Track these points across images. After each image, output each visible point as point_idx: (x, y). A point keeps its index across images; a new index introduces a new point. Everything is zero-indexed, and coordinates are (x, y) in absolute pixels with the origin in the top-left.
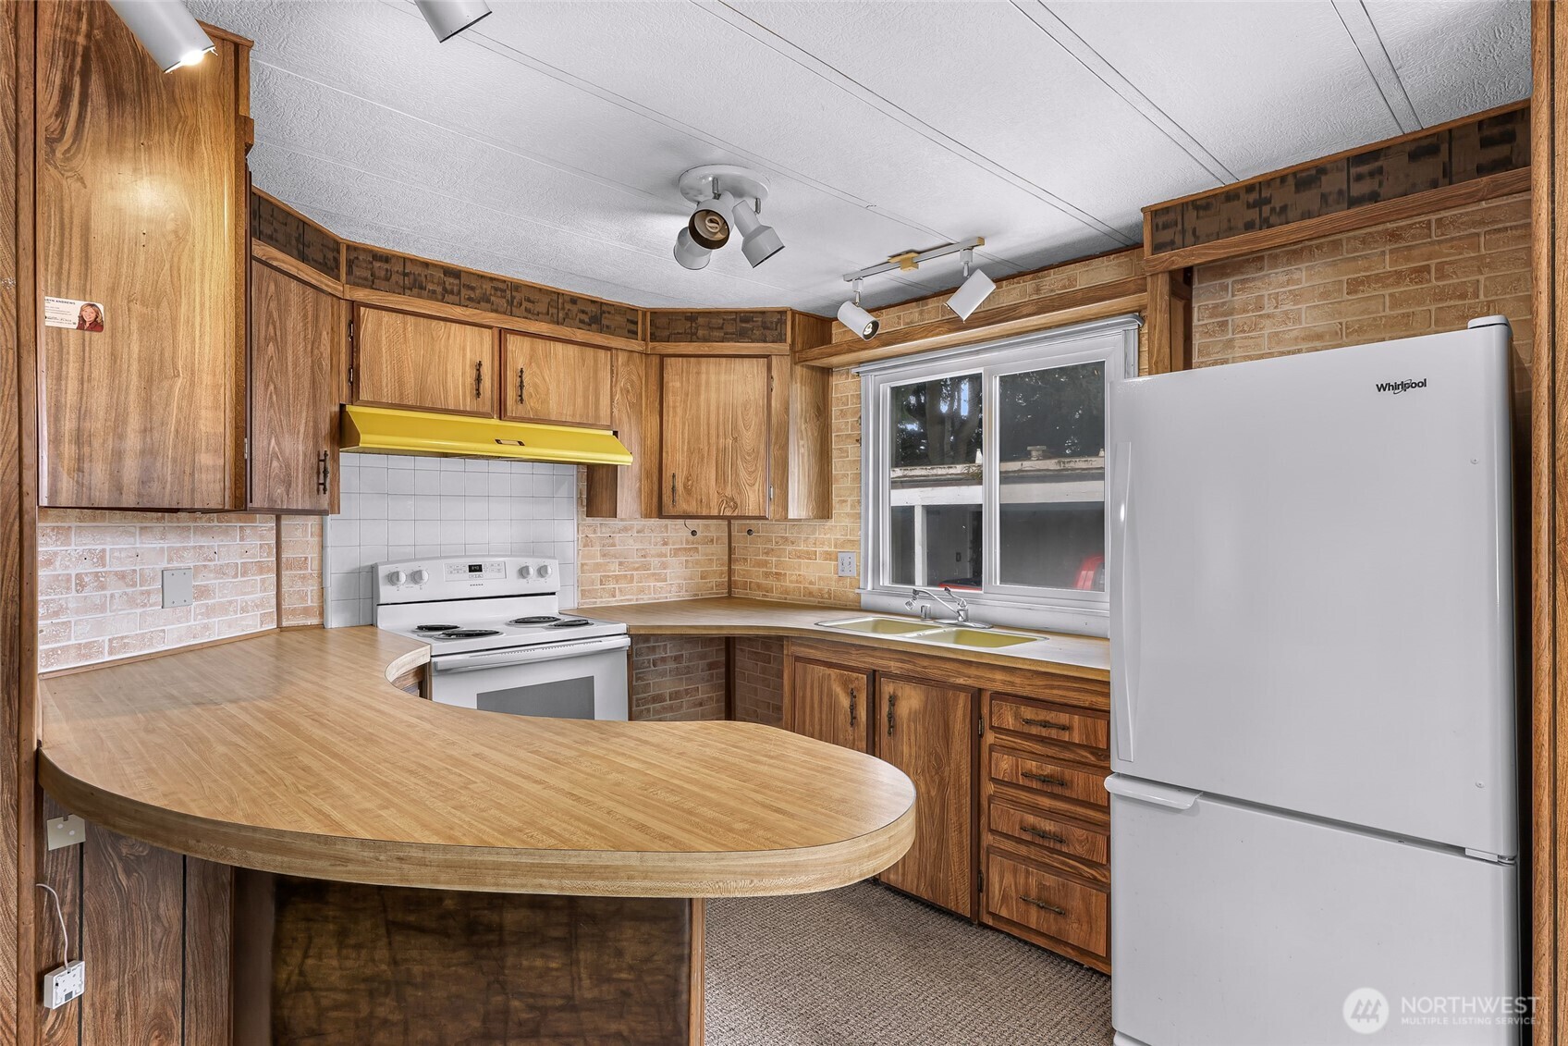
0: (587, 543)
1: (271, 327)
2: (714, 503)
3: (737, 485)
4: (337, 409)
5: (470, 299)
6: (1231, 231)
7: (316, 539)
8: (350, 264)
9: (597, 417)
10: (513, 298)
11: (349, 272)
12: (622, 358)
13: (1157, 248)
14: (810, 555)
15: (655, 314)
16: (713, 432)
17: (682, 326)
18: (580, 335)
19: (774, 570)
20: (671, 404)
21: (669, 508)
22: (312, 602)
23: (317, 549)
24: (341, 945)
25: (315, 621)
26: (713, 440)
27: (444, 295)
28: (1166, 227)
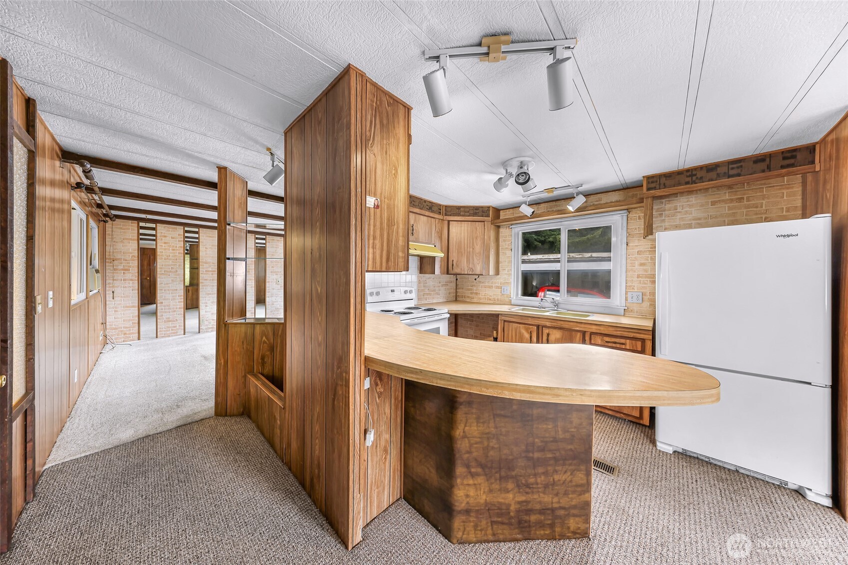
0: (419, 282)
2: (466, 269)
3: (473, 263)
6: (680, 184)
9: (431, 240)
12: (437, 220)
13: (648, 189)
14: (491, 287)
15: (446, 206)
16: (466, 246)
17: (455, 211)
18: (427, 213)
19: (475, 292)
20: (452, 237)
21: (450, 271)
24: (478, 422)
26: (466, 248)
28: (652, 182)
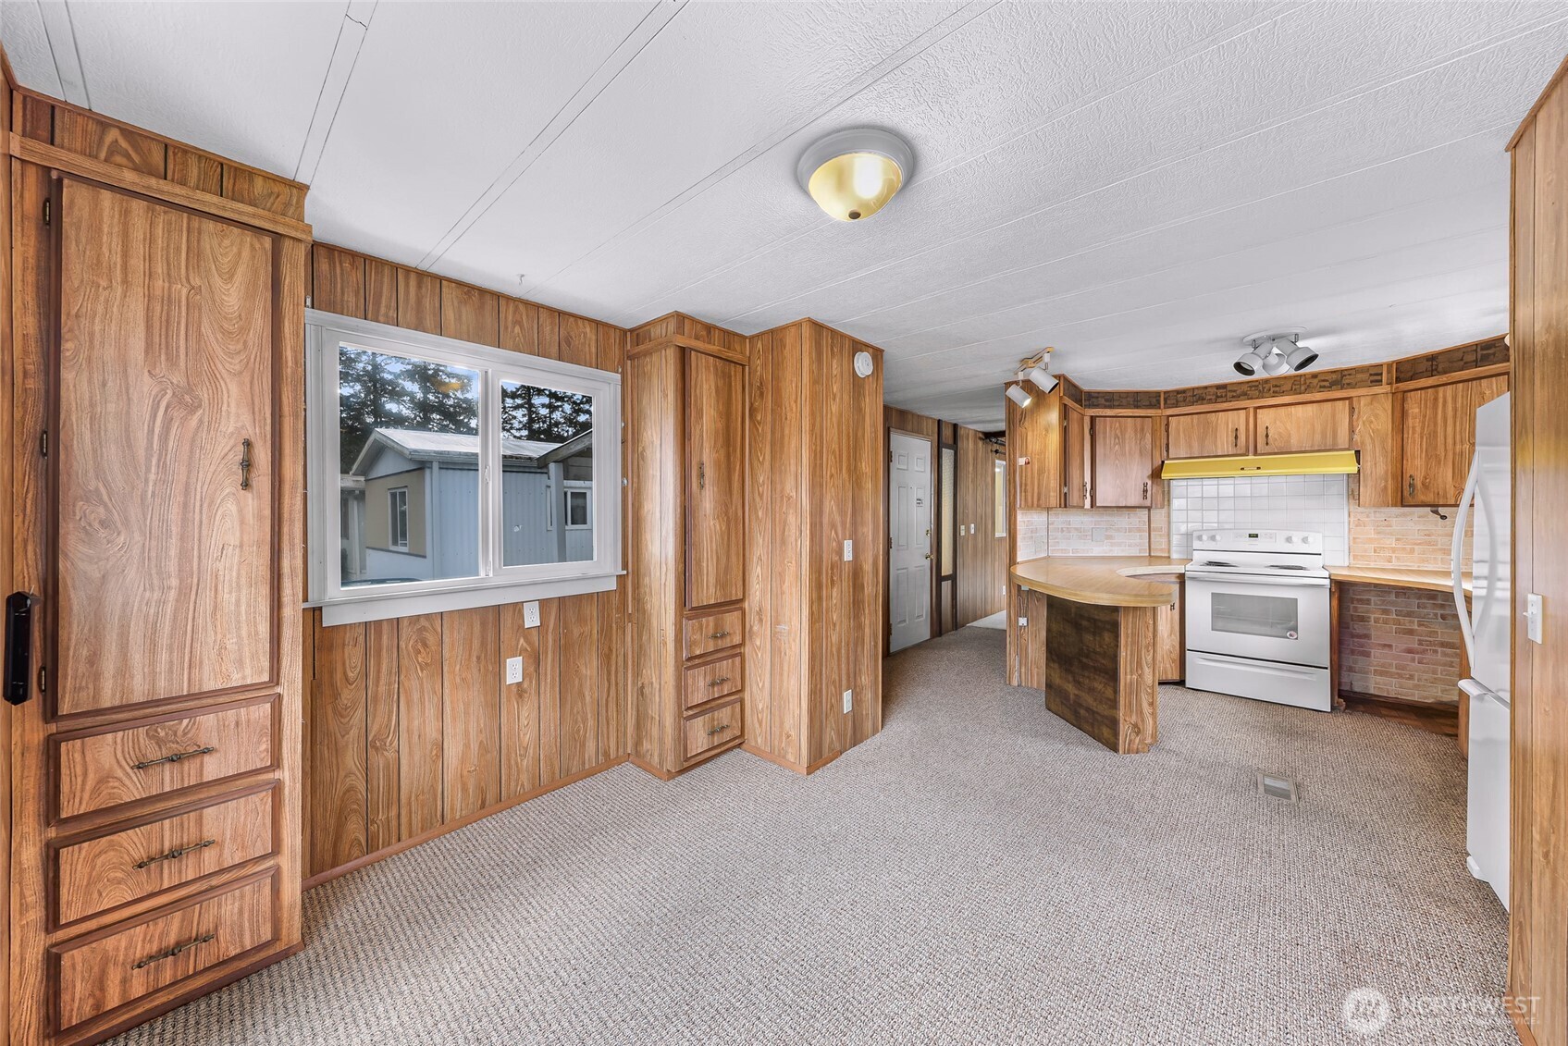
0: (1359, 524)
1: (1117, 440)
2: (1452, 492)
4: (1160, 463)
5: (1233, 397)
7: (1166, 519)
8: (1165, 400)
9: (1335, 443)
10: (1263, 388)
11: (1165, 403)
12: (1364, 401)
15: (1400, 363)
16: (1450, 441)
17: (1424, 366)
20: (1411, 425)
21: (1409, 500)
22: (1164, 546)
23: (1167, 523)
25: (1166, 555)
26: (1450, 446)
27: (1217, 399)
